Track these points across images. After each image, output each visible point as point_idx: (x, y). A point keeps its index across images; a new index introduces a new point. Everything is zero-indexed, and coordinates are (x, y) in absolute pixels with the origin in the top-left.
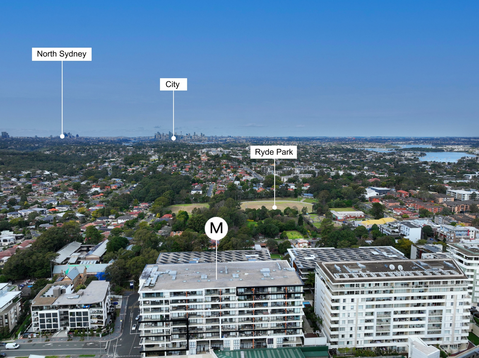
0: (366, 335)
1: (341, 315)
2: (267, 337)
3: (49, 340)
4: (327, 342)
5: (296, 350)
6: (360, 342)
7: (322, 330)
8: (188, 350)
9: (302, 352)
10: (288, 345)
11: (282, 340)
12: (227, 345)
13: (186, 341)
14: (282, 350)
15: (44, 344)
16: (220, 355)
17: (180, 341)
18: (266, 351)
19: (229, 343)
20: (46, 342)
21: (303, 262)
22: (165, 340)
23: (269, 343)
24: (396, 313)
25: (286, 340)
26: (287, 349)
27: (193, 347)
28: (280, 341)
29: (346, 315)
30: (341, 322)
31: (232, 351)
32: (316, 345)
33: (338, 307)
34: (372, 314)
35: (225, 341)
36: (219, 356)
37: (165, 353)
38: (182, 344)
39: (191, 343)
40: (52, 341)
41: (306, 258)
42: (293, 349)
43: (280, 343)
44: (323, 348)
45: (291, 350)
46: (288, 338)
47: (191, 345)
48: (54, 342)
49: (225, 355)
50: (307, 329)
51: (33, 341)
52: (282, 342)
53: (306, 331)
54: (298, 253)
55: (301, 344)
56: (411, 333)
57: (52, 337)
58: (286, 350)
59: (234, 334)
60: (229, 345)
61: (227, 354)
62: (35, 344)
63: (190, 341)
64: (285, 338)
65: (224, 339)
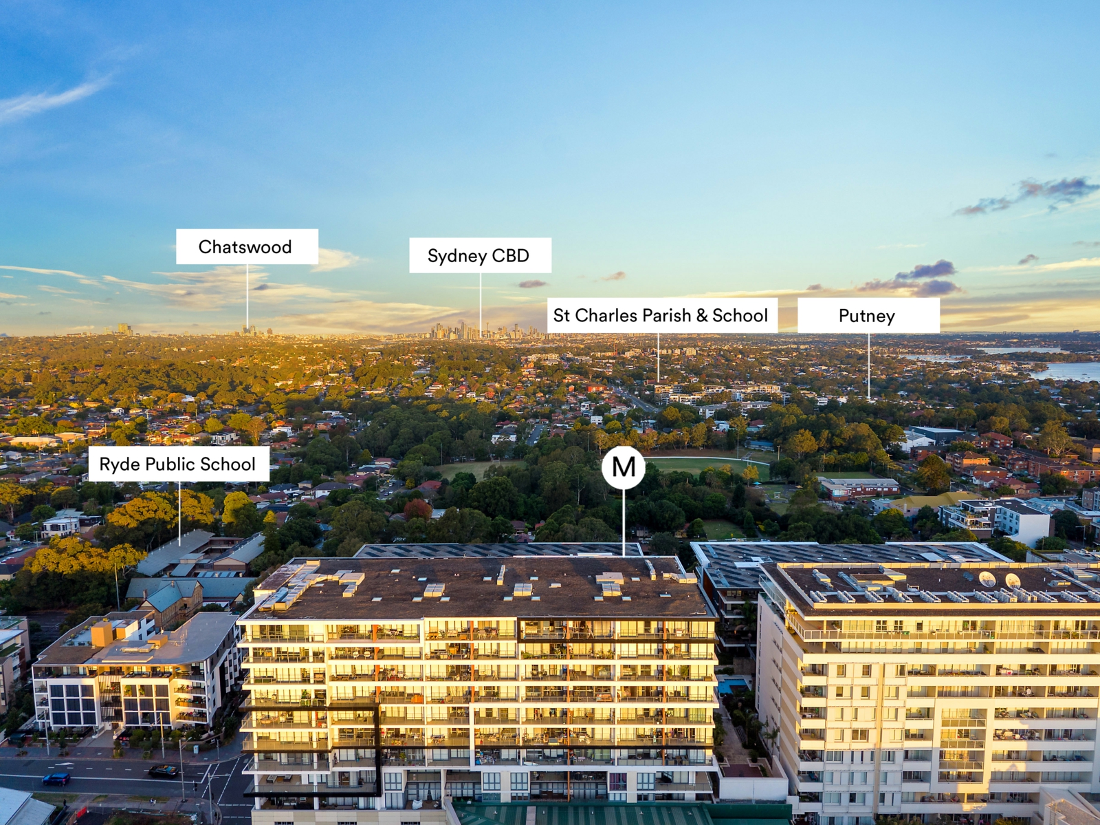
0: (908, 776)
1: (832, 714)
2: (610, 769)
3: (67, 754)
4: (790, 793)
5: (695, 811)
6: (888, 798)
7: (775, 758)
8: (379, 795)
9: (712, 817)
10: (670, 797)
11: (652, 780)
12: (492, 786)
13: (374, 769)
14: (653, 810)
15: (52, 763)
16: (470, 814)
17: (358, 769)
18: (605, 809)
19: (497, 781)
20: (60, 759)
21: (731, 574)
22: (315, 766)
23: (614, 788)
24: (1001, 714)
25: (665, 780)
26: (669, 807)
27: (393, 786)
28: (646, 781)
29: (848, 714)
30: (830, 735)
31: (506, 805)
32: (758, 802)
33: (821, 687)
34: (927, 714)
35: (486, 775)
36: (465, 816)
37: (316, 800)
38: (363, 776)
39: (387, 776)
40: (75, 756)
41: (738, 565)
42: (687, 807)
43: (645, 787)
44: (778, 810)
45: (680, 811)
46: (672, 776)
47: (388, 781)
48: (78, 759)
49: (482, 815)
50: (733, 751)
51: (29, 755)
52: (652, 787)
53: (728, 756)
54: (718, 552)
55: (710, 794)
56: (1049, 778)
57: (79, 746)
58: (664, 812)
59: (512, 753)
60: (497, 787)
61: (491, 812)
62: (30, 762)
63: (386, 770)
64: (663, 773)
65: (483, 769)
